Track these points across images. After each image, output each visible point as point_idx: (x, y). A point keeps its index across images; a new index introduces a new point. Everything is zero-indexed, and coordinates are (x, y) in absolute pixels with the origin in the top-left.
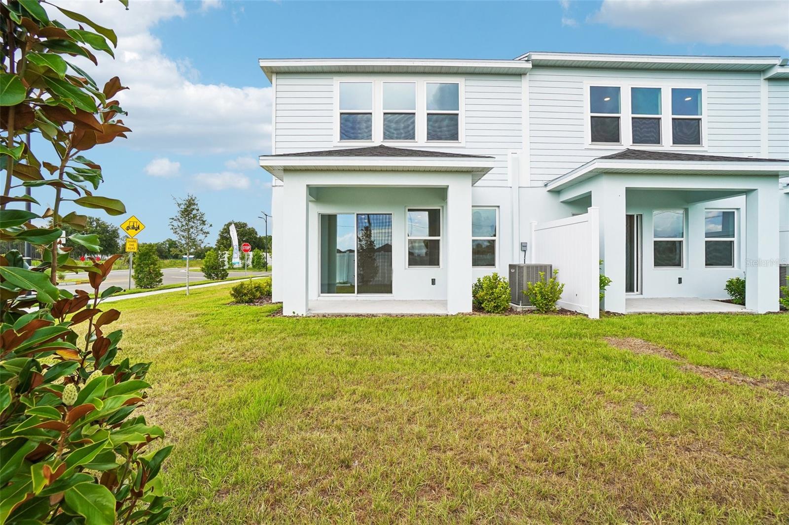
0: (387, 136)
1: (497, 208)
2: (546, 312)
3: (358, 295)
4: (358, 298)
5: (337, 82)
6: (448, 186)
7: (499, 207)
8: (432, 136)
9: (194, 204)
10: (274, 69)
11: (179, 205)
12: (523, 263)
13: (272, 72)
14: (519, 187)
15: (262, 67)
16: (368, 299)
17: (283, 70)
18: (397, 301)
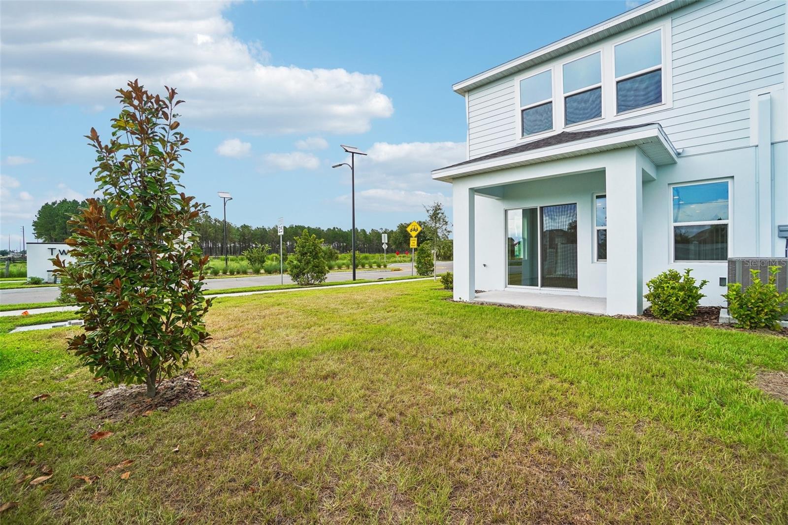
0: (568, 121)
1: (730, 181)
2: (751, 328)
3: (542, 288)
4: (542, 292)
5: (517, 80)
6: (605, 168)
7: (733, 177)
8: (623, 106)
9: (440, 209)
10: (465, 89)
11: (428, 211)
12: (785, 256)
13: (465, 92)
14: (772, 144)
15: (455, 91)
16: (550, 292)
17: (471, 87)
18: (583, 297)
